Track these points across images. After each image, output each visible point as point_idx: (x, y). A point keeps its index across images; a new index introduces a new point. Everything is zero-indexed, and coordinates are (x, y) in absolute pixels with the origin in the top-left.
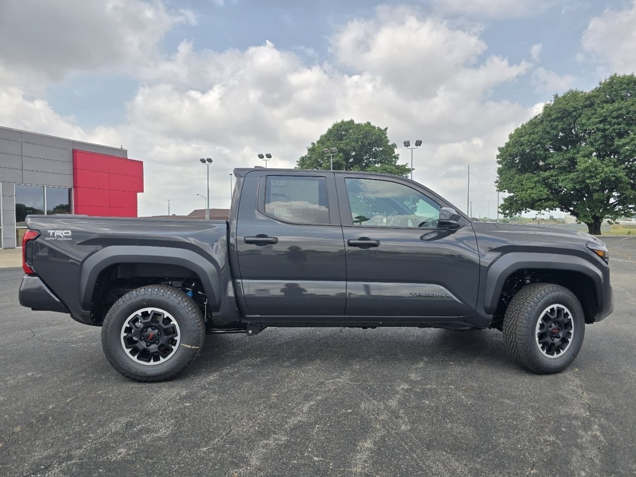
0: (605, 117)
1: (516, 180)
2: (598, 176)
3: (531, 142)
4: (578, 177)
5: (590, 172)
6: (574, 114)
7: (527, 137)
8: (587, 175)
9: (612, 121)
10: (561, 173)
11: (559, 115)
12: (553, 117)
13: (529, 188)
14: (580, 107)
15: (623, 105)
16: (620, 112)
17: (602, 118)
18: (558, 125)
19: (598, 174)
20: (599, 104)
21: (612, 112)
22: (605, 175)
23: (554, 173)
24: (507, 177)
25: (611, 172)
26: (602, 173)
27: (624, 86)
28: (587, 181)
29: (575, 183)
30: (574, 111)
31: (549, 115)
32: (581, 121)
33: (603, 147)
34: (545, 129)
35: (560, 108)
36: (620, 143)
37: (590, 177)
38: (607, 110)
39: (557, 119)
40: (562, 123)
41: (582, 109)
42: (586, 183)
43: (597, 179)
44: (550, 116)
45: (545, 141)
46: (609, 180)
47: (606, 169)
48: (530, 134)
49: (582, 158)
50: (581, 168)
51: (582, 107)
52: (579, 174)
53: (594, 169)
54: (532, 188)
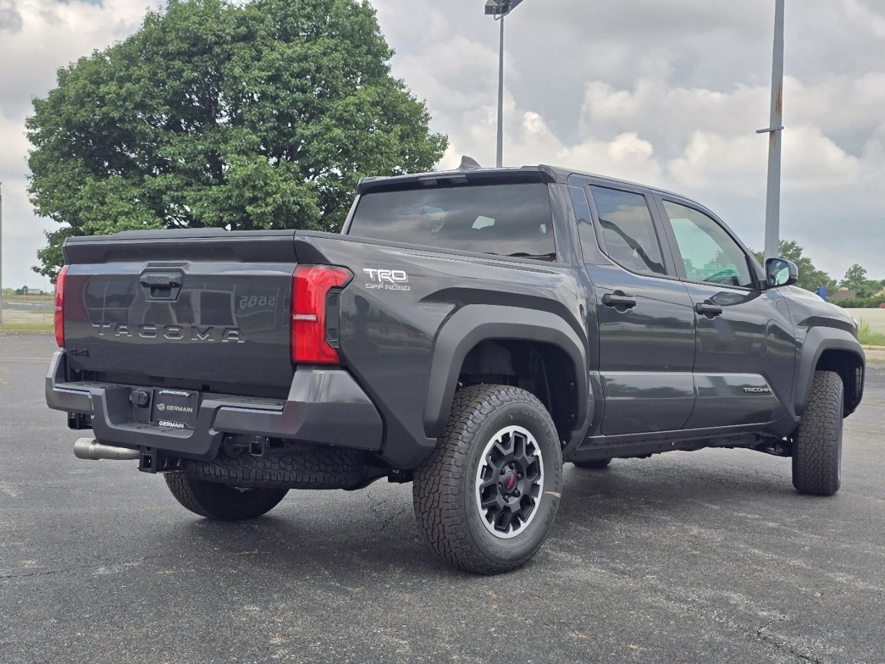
0: (278, 69)
1: (84, 190)
2: (270, 200)
3: (125, 100)
4: (229, 198)
5: (254, 187)
6: (217, 50)
7: (113, 87)
8: (248, 194)
9: (290, 81)
10: (189, 184)
11: (185, 46)
12: (171, 48)
13: (120, 214)
14: (229, 38)
15: (310, 52)
16: (304, 65)
17: (273, 71)
18: (183, 71)
19: (268, 194)
20: (263, 38)
21: (290, 60)
22: (282, 197)
23: (176, 182)
24: (60, 181)
25: (292, 194)
26: (276, 193)
27: (309, 9)
28: (249, 209)
29: (221, 211)
30: (216, 43)
31: (161, 42)
32: (232, 70)
33: (275, 136)
34: (155, 74)
35: (187, 30)
36: (307, 133)
37: (253, 200)
38: (282, 55)
39: (179, 54)
40: (190, 66)
41: (232, 43)
42: (245, 212)
43: (267, 205)
44: (163, 45)
45: (153, 103)
46: (289, 211)
47: (284, 186)
48: (121, 81)
49: (236, 156)
50: (237, 177)
51: (233, 37)
52: (230, 190)
53: (262, 183)
54: (127, 214)
